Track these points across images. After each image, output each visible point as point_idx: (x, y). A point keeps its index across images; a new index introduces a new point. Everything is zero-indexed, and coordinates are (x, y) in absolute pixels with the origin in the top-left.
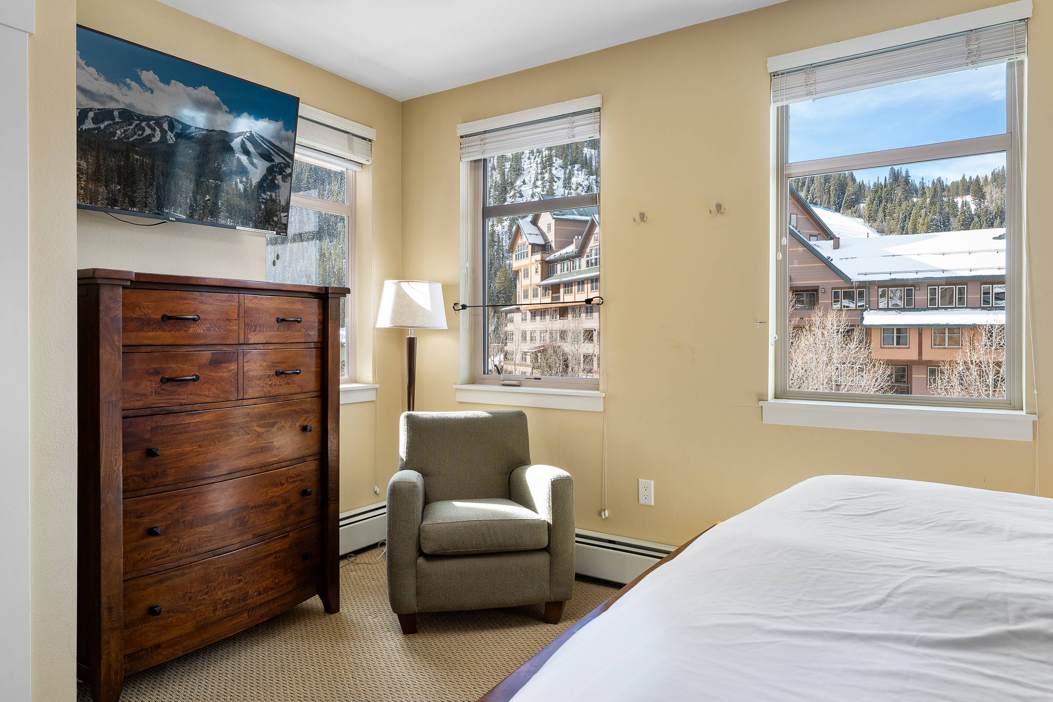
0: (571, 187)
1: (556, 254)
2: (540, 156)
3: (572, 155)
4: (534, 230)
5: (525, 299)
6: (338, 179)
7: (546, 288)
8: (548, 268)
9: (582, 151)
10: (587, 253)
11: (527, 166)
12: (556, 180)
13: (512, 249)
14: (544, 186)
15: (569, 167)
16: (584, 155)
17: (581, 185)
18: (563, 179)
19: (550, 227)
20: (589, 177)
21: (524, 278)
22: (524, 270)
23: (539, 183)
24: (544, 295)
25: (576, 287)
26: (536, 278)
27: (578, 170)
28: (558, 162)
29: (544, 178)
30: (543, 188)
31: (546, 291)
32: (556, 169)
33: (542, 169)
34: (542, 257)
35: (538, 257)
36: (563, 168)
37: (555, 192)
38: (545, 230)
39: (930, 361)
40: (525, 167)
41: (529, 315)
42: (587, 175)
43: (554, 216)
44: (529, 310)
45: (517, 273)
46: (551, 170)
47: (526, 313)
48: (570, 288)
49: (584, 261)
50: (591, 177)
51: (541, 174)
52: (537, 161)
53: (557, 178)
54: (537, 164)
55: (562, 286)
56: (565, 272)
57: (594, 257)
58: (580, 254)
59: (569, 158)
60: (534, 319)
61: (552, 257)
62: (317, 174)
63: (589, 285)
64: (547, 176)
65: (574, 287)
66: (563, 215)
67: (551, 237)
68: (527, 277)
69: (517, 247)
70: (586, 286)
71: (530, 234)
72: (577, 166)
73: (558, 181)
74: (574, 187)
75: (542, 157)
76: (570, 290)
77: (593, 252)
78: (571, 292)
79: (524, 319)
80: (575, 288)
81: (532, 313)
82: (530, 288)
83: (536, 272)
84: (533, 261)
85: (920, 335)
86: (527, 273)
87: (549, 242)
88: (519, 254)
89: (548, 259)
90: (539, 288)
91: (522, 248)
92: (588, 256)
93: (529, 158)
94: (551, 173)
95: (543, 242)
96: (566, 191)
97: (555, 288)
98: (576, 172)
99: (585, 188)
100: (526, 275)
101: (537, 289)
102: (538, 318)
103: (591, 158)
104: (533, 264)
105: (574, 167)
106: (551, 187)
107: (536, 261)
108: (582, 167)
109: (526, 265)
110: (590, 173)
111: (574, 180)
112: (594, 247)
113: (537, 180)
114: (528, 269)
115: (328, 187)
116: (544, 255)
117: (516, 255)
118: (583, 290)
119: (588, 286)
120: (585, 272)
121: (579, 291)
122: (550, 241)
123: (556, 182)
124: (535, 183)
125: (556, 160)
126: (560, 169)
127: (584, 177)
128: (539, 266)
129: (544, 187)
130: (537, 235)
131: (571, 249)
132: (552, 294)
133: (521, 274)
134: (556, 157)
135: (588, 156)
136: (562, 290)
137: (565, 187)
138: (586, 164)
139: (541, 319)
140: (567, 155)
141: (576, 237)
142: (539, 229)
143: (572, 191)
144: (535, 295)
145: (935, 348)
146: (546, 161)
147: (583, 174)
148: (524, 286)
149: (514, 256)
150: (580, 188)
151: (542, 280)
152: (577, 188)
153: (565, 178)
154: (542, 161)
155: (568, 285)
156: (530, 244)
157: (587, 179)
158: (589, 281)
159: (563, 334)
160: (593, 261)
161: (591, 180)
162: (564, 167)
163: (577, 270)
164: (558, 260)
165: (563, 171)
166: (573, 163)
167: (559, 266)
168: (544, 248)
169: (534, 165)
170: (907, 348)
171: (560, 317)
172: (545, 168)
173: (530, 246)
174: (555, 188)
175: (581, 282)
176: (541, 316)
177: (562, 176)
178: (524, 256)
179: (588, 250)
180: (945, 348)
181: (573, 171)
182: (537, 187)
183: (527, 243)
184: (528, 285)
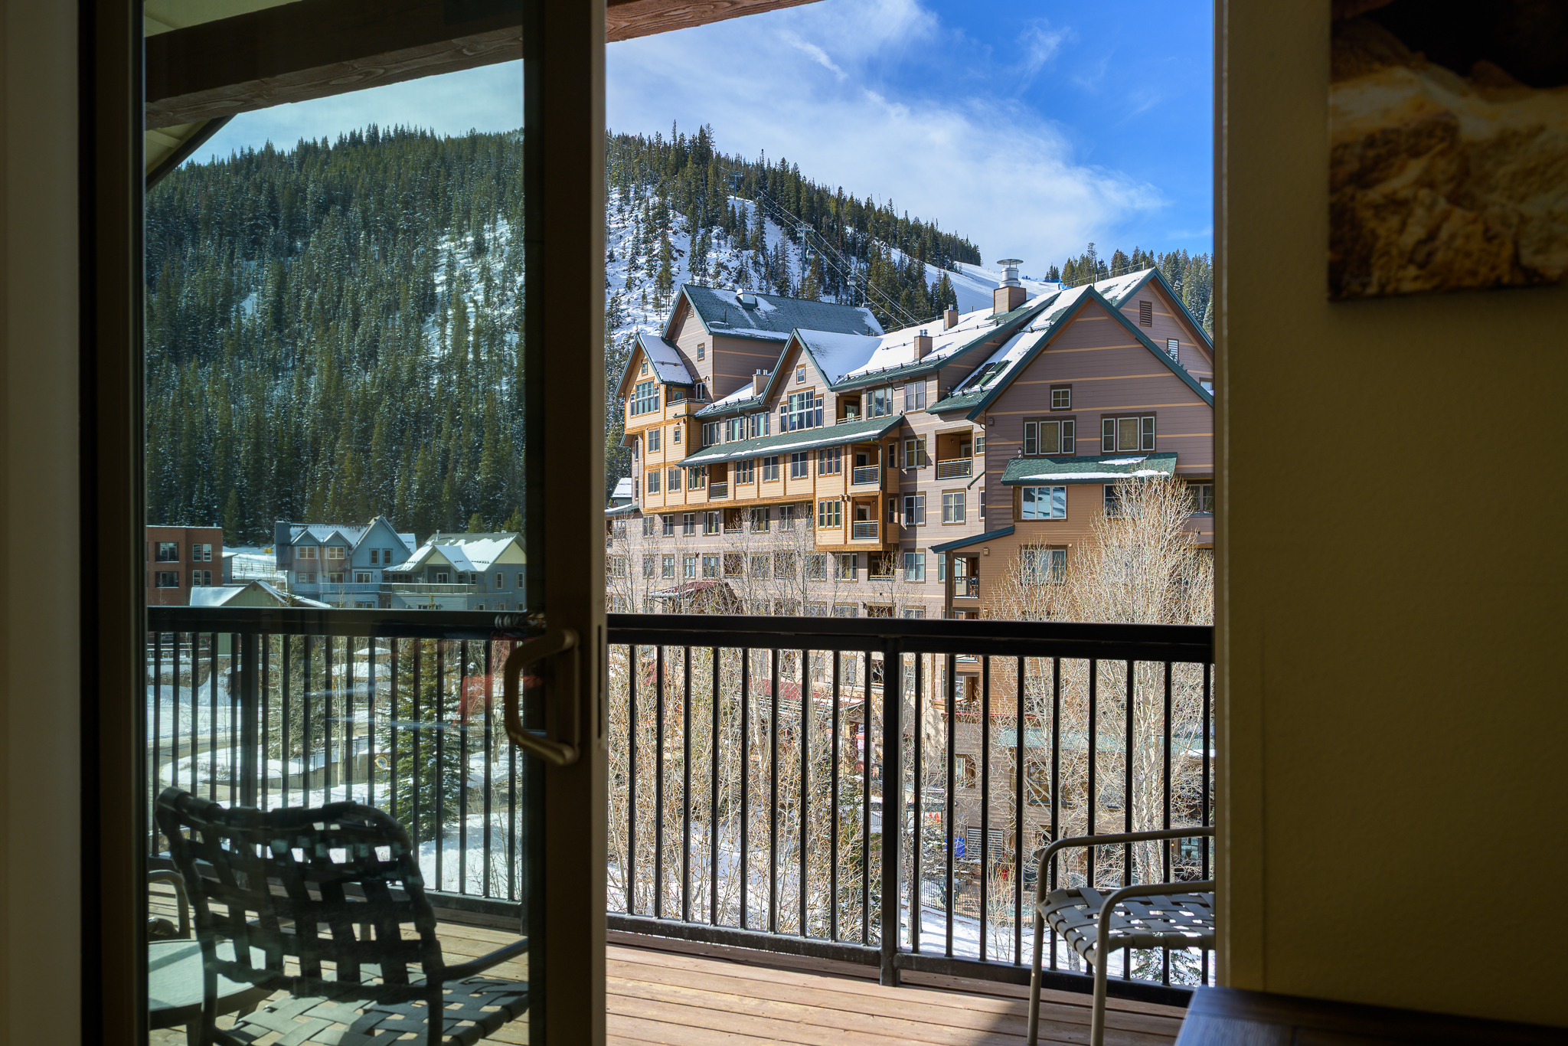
0: (706, 270)
1: (716, 404)
2: (643, 206)
3: (705, 207)
4: (670, 355)
5: (651, 493)
6: (213, 236)
7: (696, 470)
8: (700, 431)
9: (725, 200)
10: (782, 403)
11: (616, 226)
12: (675, 255)
13: (624, 392)
14: (653, 266)
15: (702, 231)
16: (730, 209)
17: (726, 268)
18: (689, 254)
19: (703, 350)
20: (739, 251)
21: (650, 449)
22: (650, 434)
23: (642, 260)
24: (693, 485)
25: (761, 468)
26: (676, 452)
27: (718, 238)
28: (678, 220)
29: (652, 250)
30: (651, 270)
31: (697, 476)
32: (675, 233)
33: (647, 233)
34: (688, 409)
35: (680, 408)
36: (688, 232)
37: (673, 278)
38: (693, 356)
40: (613, 226)
41: (659, 521)
42: (736, 248)
43: (712, 329)
44: (659, 514)
45: (633, 439)
46: (664, 235)
47: (652, 520)
48: (748, 471)
49: (775, 418)
50: (745, 252)
51: (645, 242)
52: (636, 216)
53: (678, 251)
54: (637, 222)
55: (731, 466)
56: (736, 440)
57: (796, 411)
58: (768, 404)
59: (701, 213)
60: (671, 532)
61: (708, 409)
62: (167, 221)
63: (789, 465)
64: (657, 246)
65: (756, 469)
66: (729, 327)
67: (705, 370)
68: (657, 447)
69: (634, 388)
70: (781, 466)
71: (663, 363)
72: (716, 231)
73: (679, 257)
74: (711, 271)
75: (647, 210)
76: (747, 476)
77: (795, 401)
78: (751, 479)
79: (647, 531)
80: (759, 471)
81: (665, 520)
82: (662, 470)
83: (676, 439)
84: (670, 417)
86: (657, 440)
87: (701, 381)
88: (638, 402)
89: (700, 413)
90: (683, 472)
91: (646, 390)
92: (783, 410)
93: (620, 210)
94: (665, 242)
95: (688, 381)
96: (697, 278)
97: (717, 471)
98: (714, 241)
99: (734, 274)
100: (655, 445)
101: (678, 474)
102: (679, 529)
103: (743, 215)
104: (669, 422)
105: (711, 231)
106: (667, 269)
107: (676, 416)
108: (727, 231)
109: (655, 425)
110: (743, 245)
111: (712, 255)
112: (797, 391)
113: (638, 253)
114: (658, 432)
115: (190, 249)
116: (693, 405)
117: (632, 404)
118: (775, 475)
119: (785, 468)
120: (777, 440)
121: (766, 477)
122: (702, 377)
123: (675, 259)
124: (633, 260)
125: (674, 216)
126: (684, 233)
127: (730, 251)
128: (683, 426)
129: (652, 268)
130: (675, 365)
131: (747, 394)
132: (710, 481)
133: (643, 444)
134: (674, 208)
135: (737, 211)
136: (731, 475)
137: (693, 270)
138: (735, 226)
139: (685, 531)
140: (696, 207)
141: (758, 372)
142: (680, 353)
143: (708, 279)
144: (674, 485)
146: (654, 217)
147: (729, 245)
148: (650, 467)
149: (628, 406)
150: (724, 274)
151: (689, 454)
152: (718, 274)
153: (693, 251)
154: (647, 214)
155: (745, 465)
156: (663, 382)
157: (737, 257)
158: (789, 458)
159: (733, 562)
160: (795, 419)
161: (745, 258)
162: (691, 230)
163: (762, 436)
164: (723, 416)
165: (689, 238)
166: (709, 223)
167: (723, 427)
168: (691, 391)
169: (630, 223)
171: (725, 527)
172: (650, 230)
173: (663, 388)
174: (674, 270)
175: (771, 460)
176: (686, 524)
177: (688, 249)
178: (651, 406)
179: (784, 397)
181: (710, 239)
182: (637, 268)
183: (657, 381)
184: (658, 465)
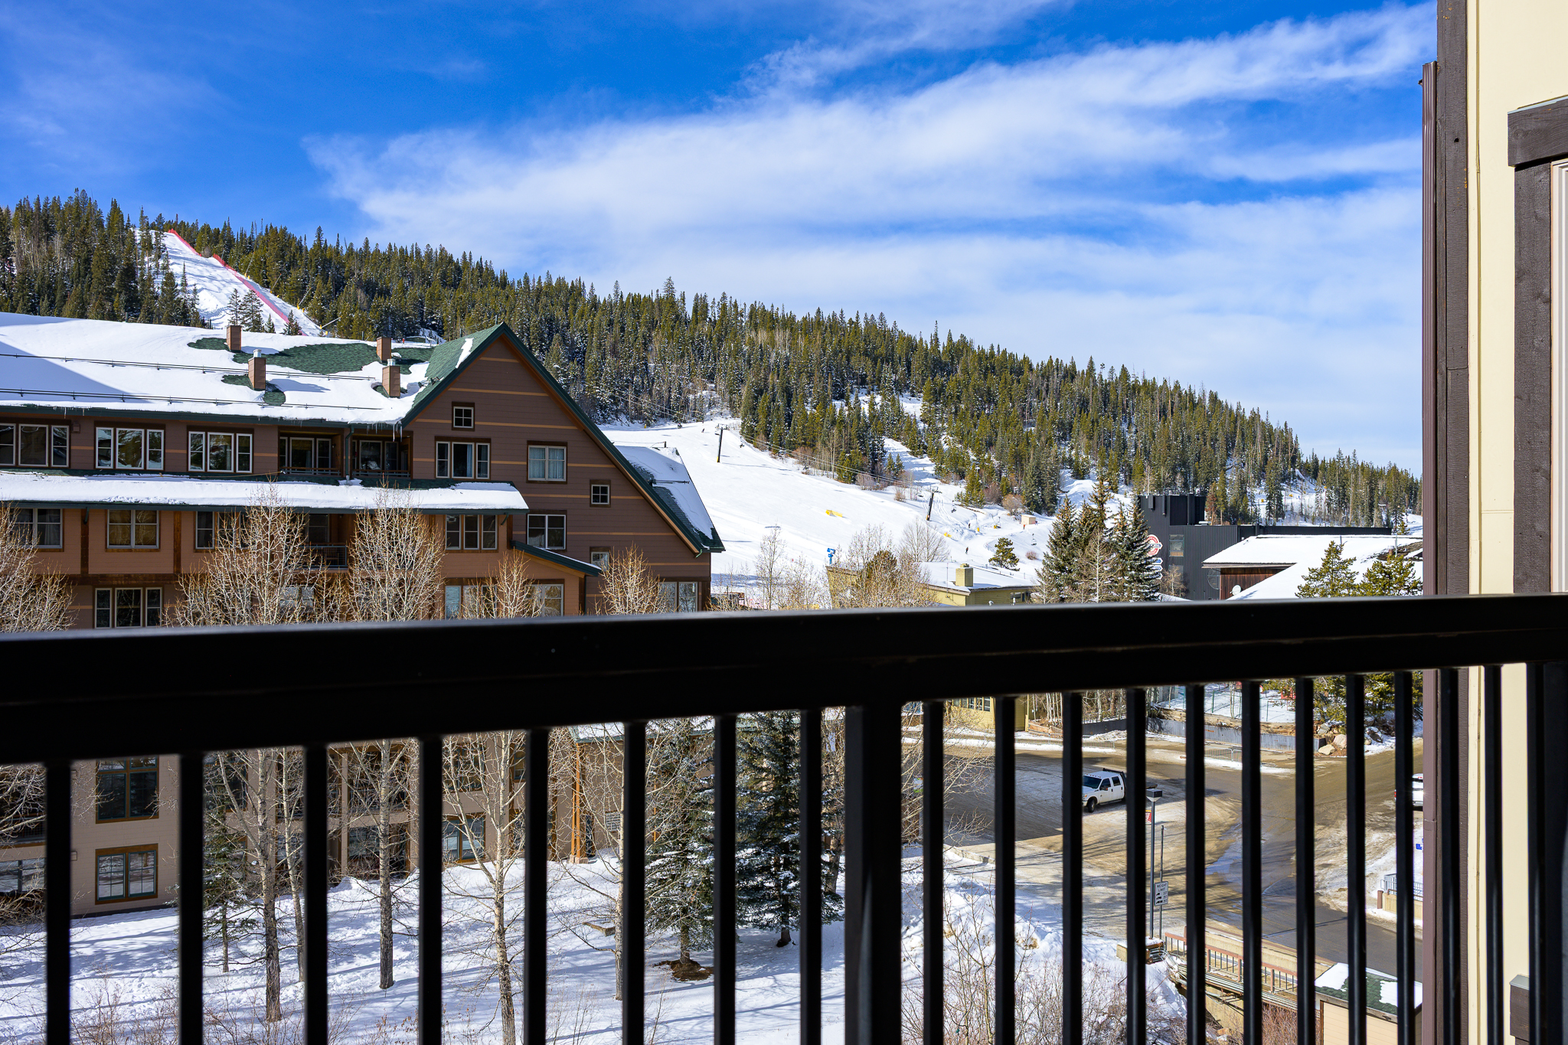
39: (103, 577)
85: (85, 523)
145: (113, 551)
170: (60, 550)
180: (130, 550)
